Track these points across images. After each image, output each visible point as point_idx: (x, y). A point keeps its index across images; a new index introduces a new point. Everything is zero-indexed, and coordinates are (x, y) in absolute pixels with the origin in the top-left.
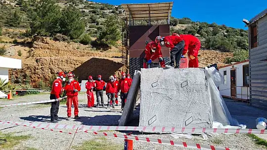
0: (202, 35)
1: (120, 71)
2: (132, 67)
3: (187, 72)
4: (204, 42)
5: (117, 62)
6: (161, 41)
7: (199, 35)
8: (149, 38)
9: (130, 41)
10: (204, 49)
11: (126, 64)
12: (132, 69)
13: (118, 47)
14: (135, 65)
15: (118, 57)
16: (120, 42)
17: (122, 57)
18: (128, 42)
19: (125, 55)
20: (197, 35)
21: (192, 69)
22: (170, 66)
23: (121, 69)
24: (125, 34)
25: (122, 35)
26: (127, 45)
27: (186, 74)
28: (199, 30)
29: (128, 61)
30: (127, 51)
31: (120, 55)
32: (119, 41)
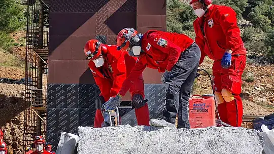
0: (256, 23)
1: (17, 122)
2: (57, 112)
3: (212, 138)
4: (263, 43)
5: (8, 95)
6: (133, 44)
7: (247, 22)
8: (106, 27)
9: (50, 34)
10: (262, 62)
11: (38, 101)
12: (56, 119)
13: (15, 49)
14: (65, 106)
15: (12, 81)
16: (20, 35)
17: (24, 81)
18: (45, 37)
19: (35, 73)
20: (242, 21)
21: (227, 131)
22: (163, 122)
23: (21, 116)
24: (36, 12)
25: (27, 14)
26: (41, 46)
27: (211, 144)
28: (248, 10)
29: (44, 93)
30: (42, 64)
31: (20, 73)
32: (17, 31)
